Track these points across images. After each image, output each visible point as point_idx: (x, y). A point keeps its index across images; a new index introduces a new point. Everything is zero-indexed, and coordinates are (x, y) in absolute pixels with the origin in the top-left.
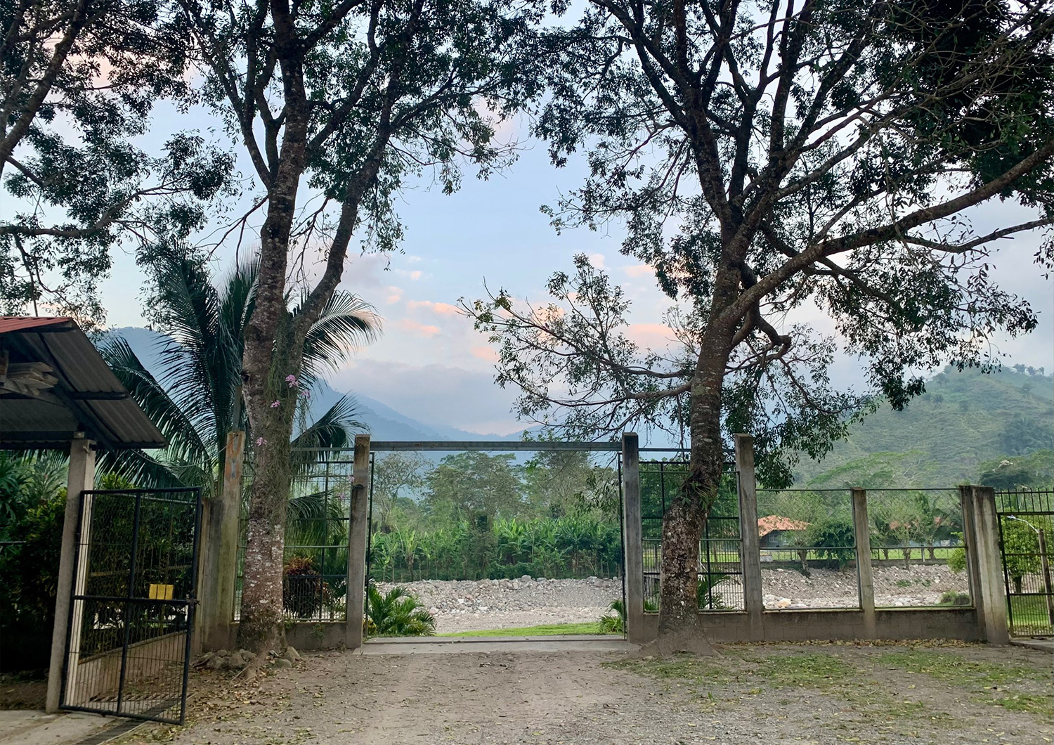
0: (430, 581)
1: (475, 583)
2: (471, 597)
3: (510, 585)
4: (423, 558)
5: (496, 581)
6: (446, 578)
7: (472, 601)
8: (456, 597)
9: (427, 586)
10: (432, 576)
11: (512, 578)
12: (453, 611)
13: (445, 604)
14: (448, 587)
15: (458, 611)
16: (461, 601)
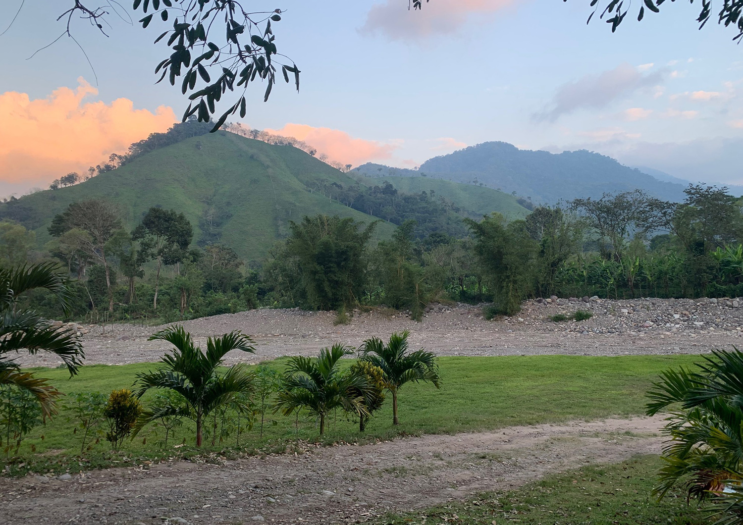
0: (648, 299)
1: (692, 301)
2: (687, 313)
3: (728, 303)
4: (644, 279)
5: (715, 300)
6: (666, 296)
7: (688, 317)
8: (672, 313)
9: (644, 303)
10: (652, 295)
11: (733, 297)
12: (668, 325)
13: (660, 318)
14: (664, 304)
15: (673, 325)
16: (677, 316)
